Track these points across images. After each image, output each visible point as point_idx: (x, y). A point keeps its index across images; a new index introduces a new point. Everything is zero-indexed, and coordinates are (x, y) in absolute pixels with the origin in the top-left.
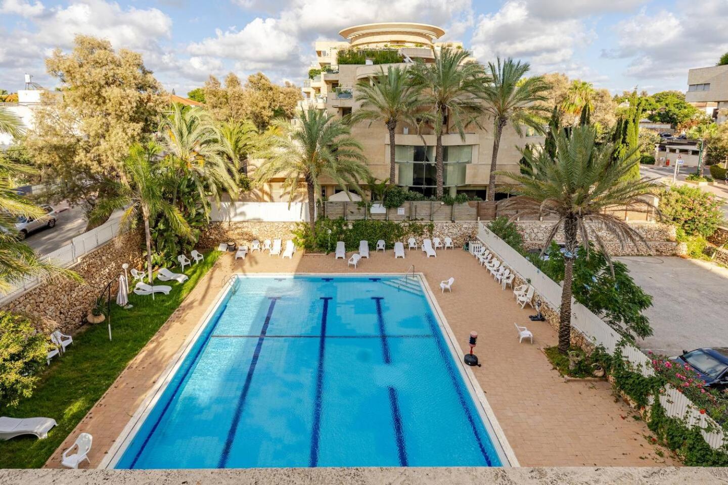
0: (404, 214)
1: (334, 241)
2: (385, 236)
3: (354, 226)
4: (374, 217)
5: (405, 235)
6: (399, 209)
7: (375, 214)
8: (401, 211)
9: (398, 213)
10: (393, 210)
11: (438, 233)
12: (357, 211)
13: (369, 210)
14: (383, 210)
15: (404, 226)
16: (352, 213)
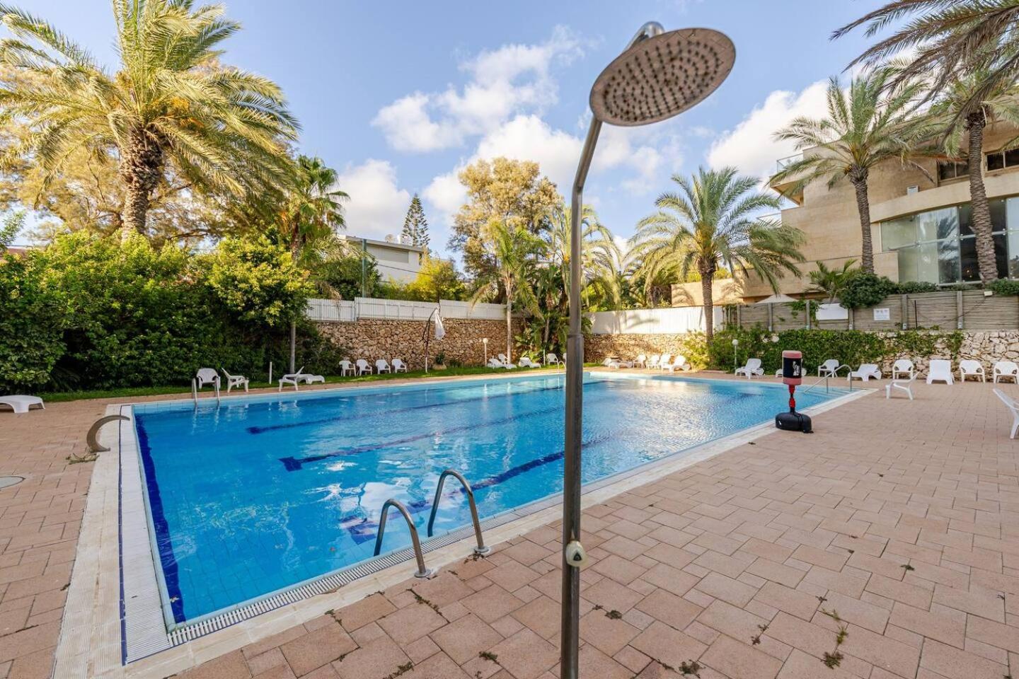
0: (888, 318)
1: (742, 356)
2: (841, 354)
3: (781, 337)
4: (822, 327)
5: (887, 353)
6: (875, 310)
7: (825, 322)
8: (882, 314)
9: (876, 319)
10: (863, 313)
11: (975, 353)
12: (791, 316)
13: (812, 314)
14: (843, 314)
15: (886, 338)
16: (783, 320)
